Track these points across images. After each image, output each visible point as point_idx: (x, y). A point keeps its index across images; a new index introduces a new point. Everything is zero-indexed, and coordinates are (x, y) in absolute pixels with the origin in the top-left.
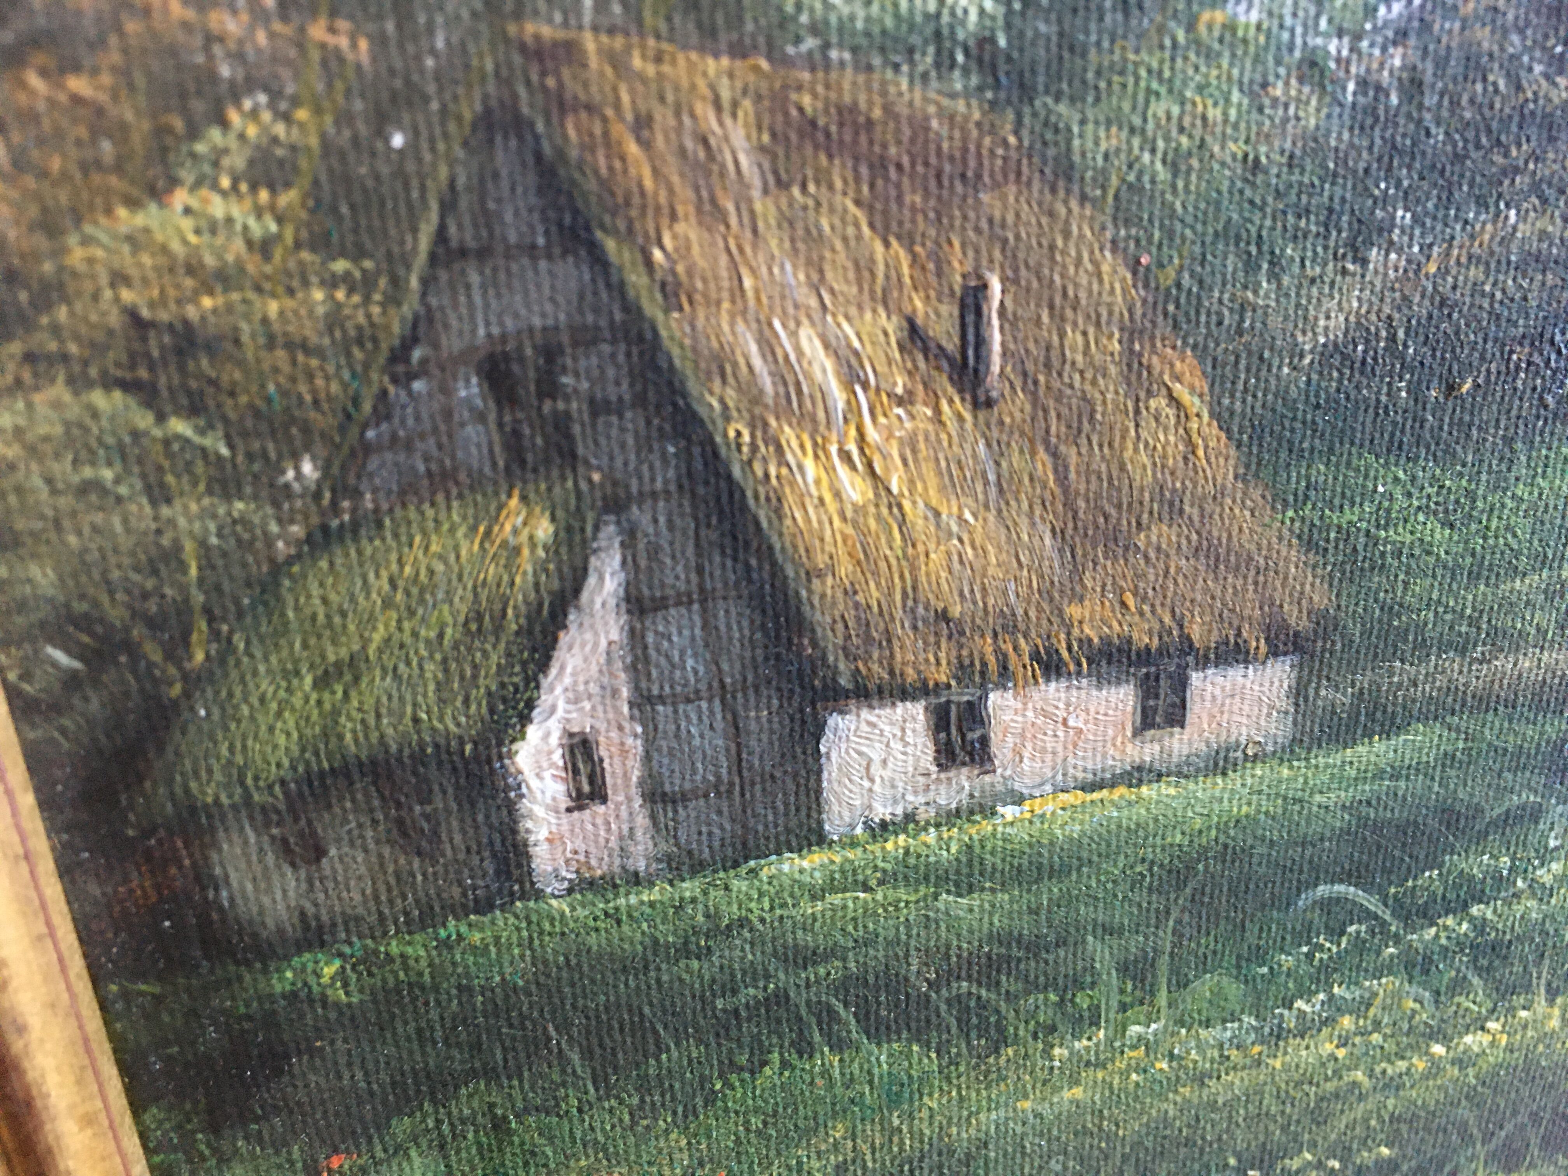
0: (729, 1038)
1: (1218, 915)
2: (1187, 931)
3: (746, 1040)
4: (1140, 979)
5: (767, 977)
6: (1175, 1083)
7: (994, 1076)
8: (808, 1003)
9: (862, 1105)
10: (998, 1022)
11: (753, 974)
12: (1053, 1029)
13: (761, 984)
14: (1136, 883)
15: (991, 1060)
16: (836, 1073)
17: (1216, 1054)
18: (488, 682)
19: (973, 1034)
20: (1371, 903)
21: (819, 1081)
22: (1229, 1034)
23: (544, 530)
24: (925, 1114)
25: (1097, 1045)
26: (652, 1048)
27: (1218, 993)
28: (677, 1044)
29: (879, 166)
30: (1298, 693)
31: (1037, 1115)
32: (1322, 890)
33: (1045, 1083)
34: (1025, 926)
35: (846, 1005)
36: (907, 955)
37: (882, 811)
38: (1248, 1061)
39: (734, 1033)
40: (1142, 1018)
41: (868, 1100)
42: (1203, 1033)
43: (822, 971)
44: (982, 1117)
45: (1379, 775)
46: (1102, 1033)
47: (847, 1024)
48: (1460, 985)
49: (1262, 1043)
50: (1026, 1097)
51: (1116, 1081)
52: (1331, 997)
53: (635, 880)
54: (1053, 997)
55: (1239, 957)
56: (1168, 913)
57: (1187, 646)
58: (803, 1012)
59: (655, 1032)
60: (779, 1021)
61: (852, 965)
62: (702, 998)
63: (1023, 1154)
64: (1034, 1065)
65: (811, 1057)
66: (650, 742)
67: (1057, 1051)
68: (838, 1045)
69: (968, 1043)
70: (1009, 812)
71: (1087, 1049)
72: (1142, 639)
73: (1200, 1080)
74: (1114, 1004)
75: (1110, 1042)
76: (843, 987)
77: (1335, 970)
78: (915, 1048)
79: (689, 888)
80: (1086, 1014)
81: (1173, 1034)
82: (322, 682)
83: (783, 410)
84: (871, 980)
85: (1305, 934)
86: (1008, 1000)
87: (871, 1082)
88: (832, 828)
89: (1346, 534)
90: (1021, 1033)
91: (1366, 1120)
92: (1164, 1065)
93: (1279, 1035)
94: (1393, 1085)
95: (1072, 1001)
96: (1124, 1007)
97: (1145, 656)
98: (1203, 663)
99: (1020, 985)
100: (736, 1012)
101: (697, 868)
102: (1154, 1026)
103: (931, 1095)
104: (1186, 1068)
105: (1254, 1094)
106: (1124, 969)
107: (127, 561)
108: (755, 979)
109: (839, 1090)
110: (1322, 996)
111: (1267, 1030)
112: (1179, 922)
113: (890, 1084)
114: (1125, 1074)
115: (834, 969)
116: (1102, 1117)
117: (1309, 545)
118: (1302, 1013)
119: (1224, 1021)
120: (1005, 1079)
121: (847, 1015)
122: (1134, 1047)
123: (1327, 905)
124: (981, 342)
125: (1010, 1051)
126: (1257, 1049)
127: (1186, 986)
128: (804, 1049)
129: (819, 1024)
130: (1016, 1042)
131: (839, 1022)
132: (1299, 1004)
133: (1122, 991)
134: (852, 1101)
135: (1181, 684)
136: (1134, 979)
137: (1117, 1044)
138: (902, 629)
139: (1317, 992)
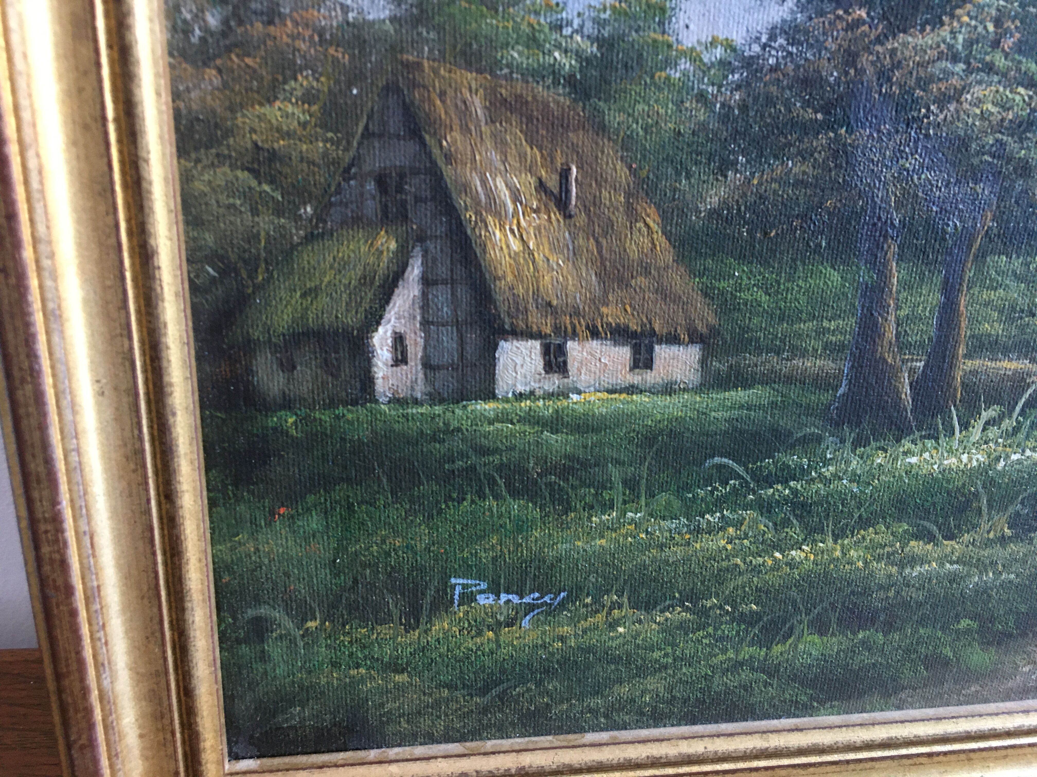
0: (450, 484)
1: (668, 465)
2: (654, 469)
3: (457, 486)
4: (632, 489)
5: (468, 457)
6: (649, 547)
7: (565, 526)
8: (484, 473)
9: (505, 528)
10: (567, 499)
11: (463, 455)
12: (592, 507)
13: (465, 460)
14: (631, 441)
15: (564, 517)
16: (495, 510)
17: (668, 535)
18: (366, 305)
19: (556, 503)
20: (740, 470)
21: (487, 513)
22: (674, 526)
23: (393, 245)
24: (533, 539)
25: (613, 519)
26: (417, 482)
27: (669, 503)
28: (428, 482)
29: (530, 119)
30: (703, 362)
31: (585, 550)
32: (717, 460)
33: (588, 534)
34: (580, 453)
35: (501, 477)
36: (528, 458)
37: (520, 388)
38: (684, 542)
39: (452, 482)
40: (634, 510)
41: (508, 527)
42: (662, 523)
43: (491, 459)
44: (559, 545)
45: (741, 407)
46: (615, 514)
47: (501, 487)
48: (786, 523)
49: (690, 533)
50: (579, 540)
51: (621, 540)
52: (723, 516)
53: (416, 402)
54: (592, 490)
55: (678, 487)
56: (645, 458)
57: (653, 333)
58: (482, 477)
59: (419, 475)
60: (471, 480)
61: (504, 459)
62: (440, 462)
63: (578, 569)
64: (583, 524)
65: (484, 500)
66: (426, 341)
67: (594, 519)
68: (497, 497)
69: (554, 507)
70: (575, 397)
71: (608, 520)
72: (634, 326)
73: (661, 547)
74: (621, 500)
75: (618, 519)
76: (500, 468)
77: (724, 502)
78: (530, 505)
79: (438, 409)
80: (608, 503)
81: (648, 521)
82: (304, 296)
83: (489, 210)
84: (512, 468)
85: (709, 481)
86: (572, 488)
87: (510, 518)
88: (499, 393)
89: (722, 293)
90: (578, 506)
91: (744, 587)
92: (643, 536)
93: (698, 531)
94: (756, 570)
95: (601, 494)
96: (625, 502)
97: (634, 335)
98: (660, 342)
99: (578, 482)
100: (453, 471)
101: (442, 401)
102: (639, 515)
103: (536, 530)
104: (654, 539)
105: (687, 560)
106: (625, 483)
107: (240, 236)
108: (462, 458)
109: (495, 519)
110: (718, 514)
111: (692, 527)
112: (650, 464)
113: (518, 520)
114: (625, 537)
115: (496, 459)
116: (614, 558)
117: (706, 295)
118: (709, 522)
119: (672, 519)
120: (570, 528)
121: (501, 482)
122: (630, 524)
123: (720, 467)
124: (568, 191)
125: (573, 515)
126: (687, 536)
127: (654, 497)
128: (483, 497)
129: (489, 484)
130: (575, 510)
131: (497, 485)
132: (707, 516)
133: (624, 494)
134: (501, 526)
135: (651, 350)
136: (630, 489)
137: (622, 521)
138: (532, 307)
139: (716, 512)
